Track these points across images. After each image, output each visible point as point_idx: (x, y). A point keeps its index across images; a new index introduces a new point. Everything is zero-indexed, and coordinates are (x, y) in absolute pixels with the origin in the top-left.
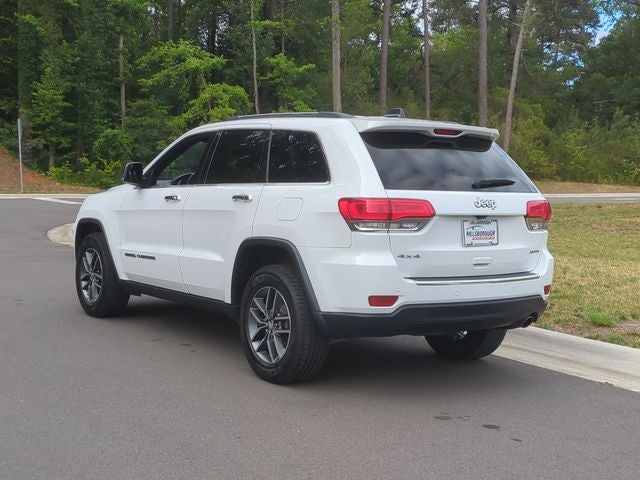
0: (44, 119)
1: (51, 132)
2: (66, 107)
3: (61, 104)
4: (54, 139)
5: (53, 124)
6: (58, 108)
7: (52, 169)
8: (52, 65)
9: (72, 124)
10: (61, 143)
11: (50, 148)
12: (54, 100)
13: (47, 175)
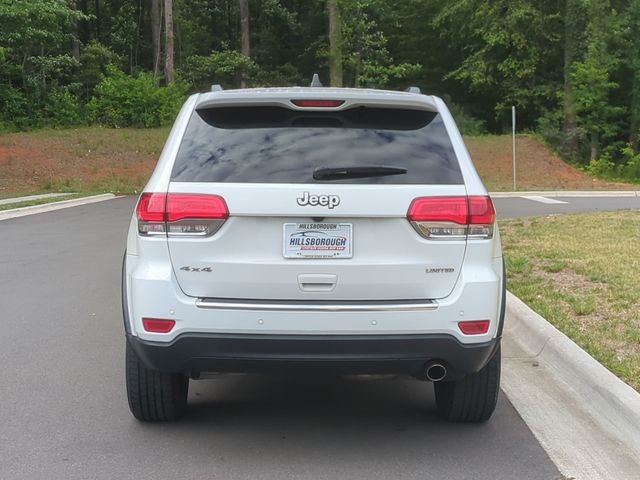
0: (584, 104)
1: (593, 119)
2: (610, 88)
3: (606, 85)
4: (596, 127)
5: (596, 110)
6: (601, 89)
7: (593, 162)
8: (596, 40)
9: (618, 108)
10: (604, 132)
11: (592, 138)
12: (597, 81)
13: (586, 169)
